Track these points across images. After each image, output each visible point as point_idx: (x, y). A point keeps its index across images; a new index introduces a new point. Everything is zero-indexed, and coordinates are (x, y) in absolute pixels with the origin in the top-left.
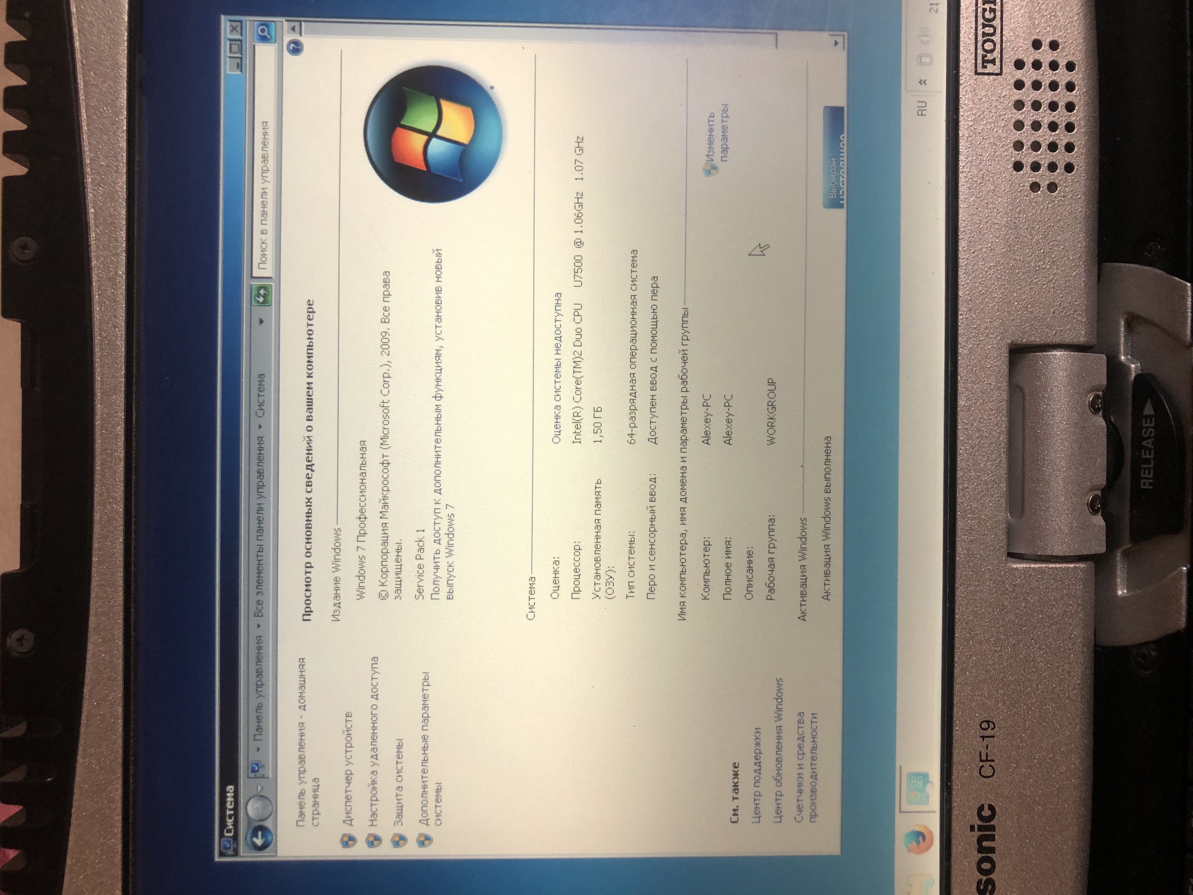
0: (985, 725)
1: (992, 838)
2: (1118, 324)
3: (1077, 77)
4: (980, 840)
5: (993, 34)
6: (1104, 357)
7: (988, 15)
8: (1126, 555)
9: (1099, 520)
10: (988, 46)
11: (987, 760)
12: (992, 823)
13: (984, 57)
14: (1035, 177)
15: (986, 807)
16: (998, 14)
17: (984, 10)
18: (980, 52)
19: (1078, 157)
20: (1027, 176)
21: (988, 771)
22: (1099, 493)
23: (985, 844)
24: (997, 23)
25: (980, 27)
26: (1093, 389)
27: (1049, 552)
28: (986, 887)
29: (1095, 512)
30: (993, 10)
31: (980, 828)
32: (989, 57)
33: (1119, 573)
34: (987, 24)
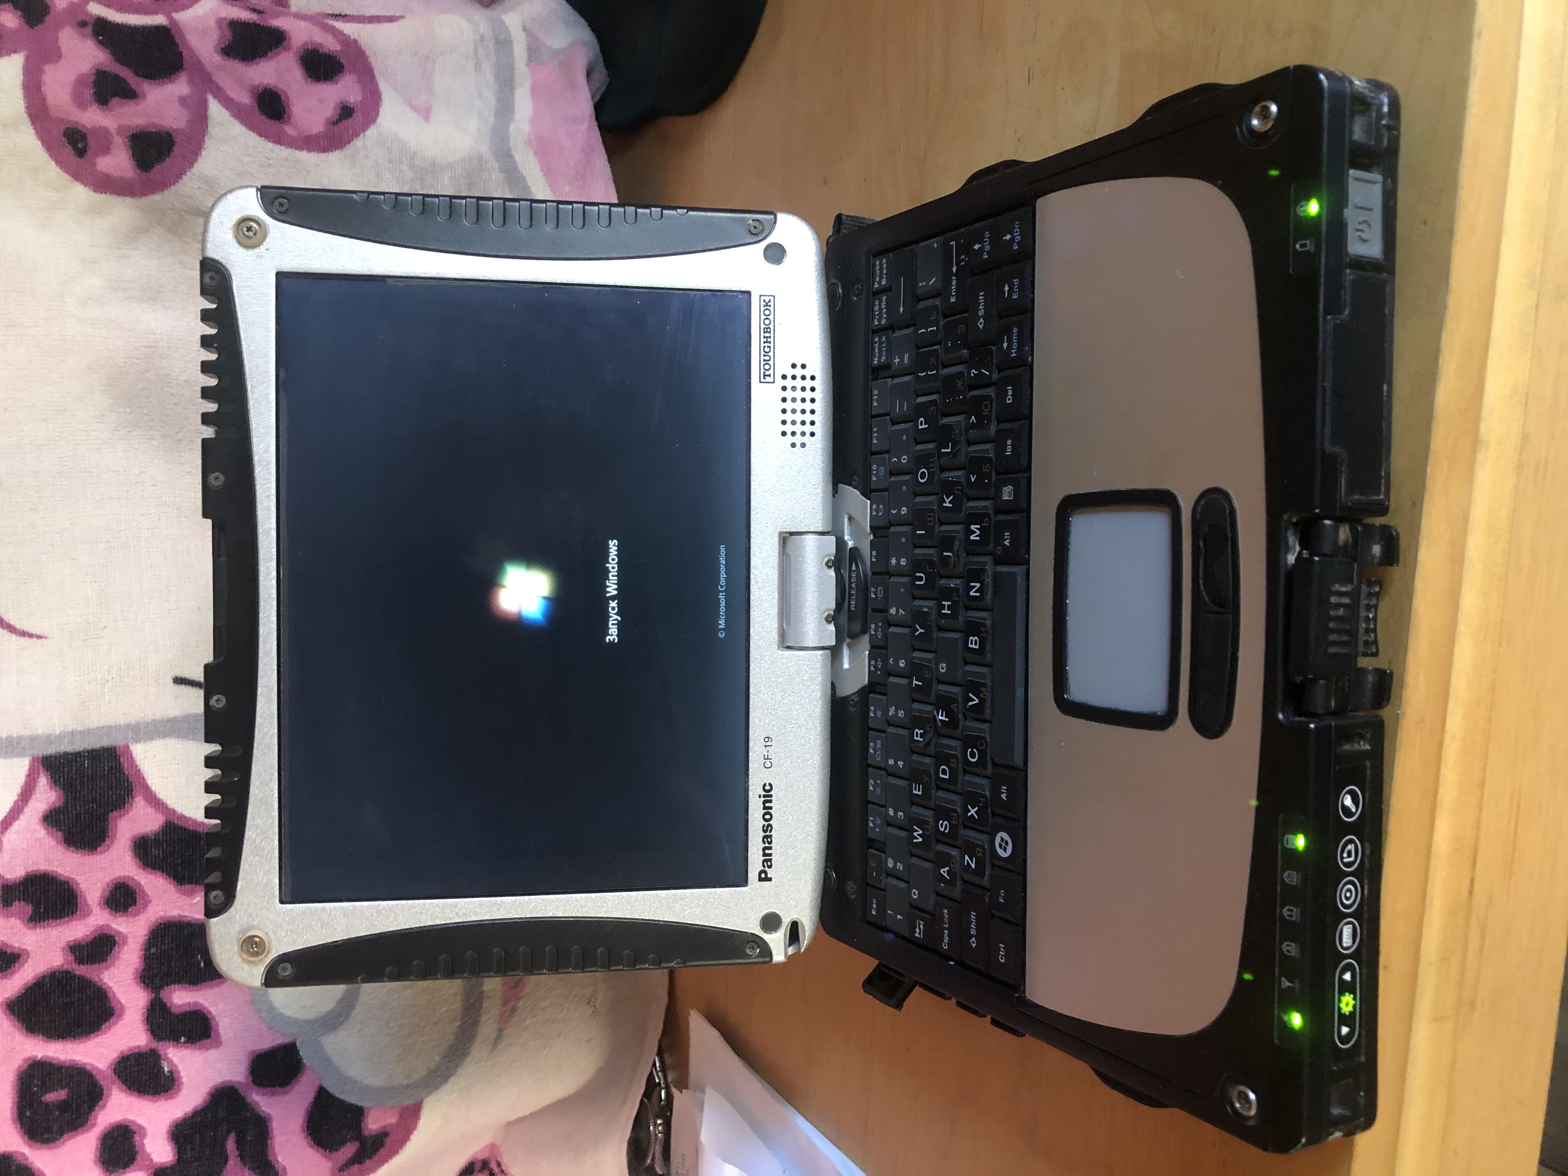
0: (767, 740)
2: (844, 519)
3: (817, 384)
4: (764, 802)
6: (834, 538)
8: (849, 646)
9: (832, 627)
10: (767, 367)
14: (793, 439)
15: (767, 784)
18: (762, 370)
19: (817, 429)
20: (789, 439)
21: (768, 764)
22: (832, 613)
23: (767, 805)
25: (762, 356)
26: (827, 556)
27: (802, 645)
29: (828, 622)
32: (767, 373)
33: (845, 656)
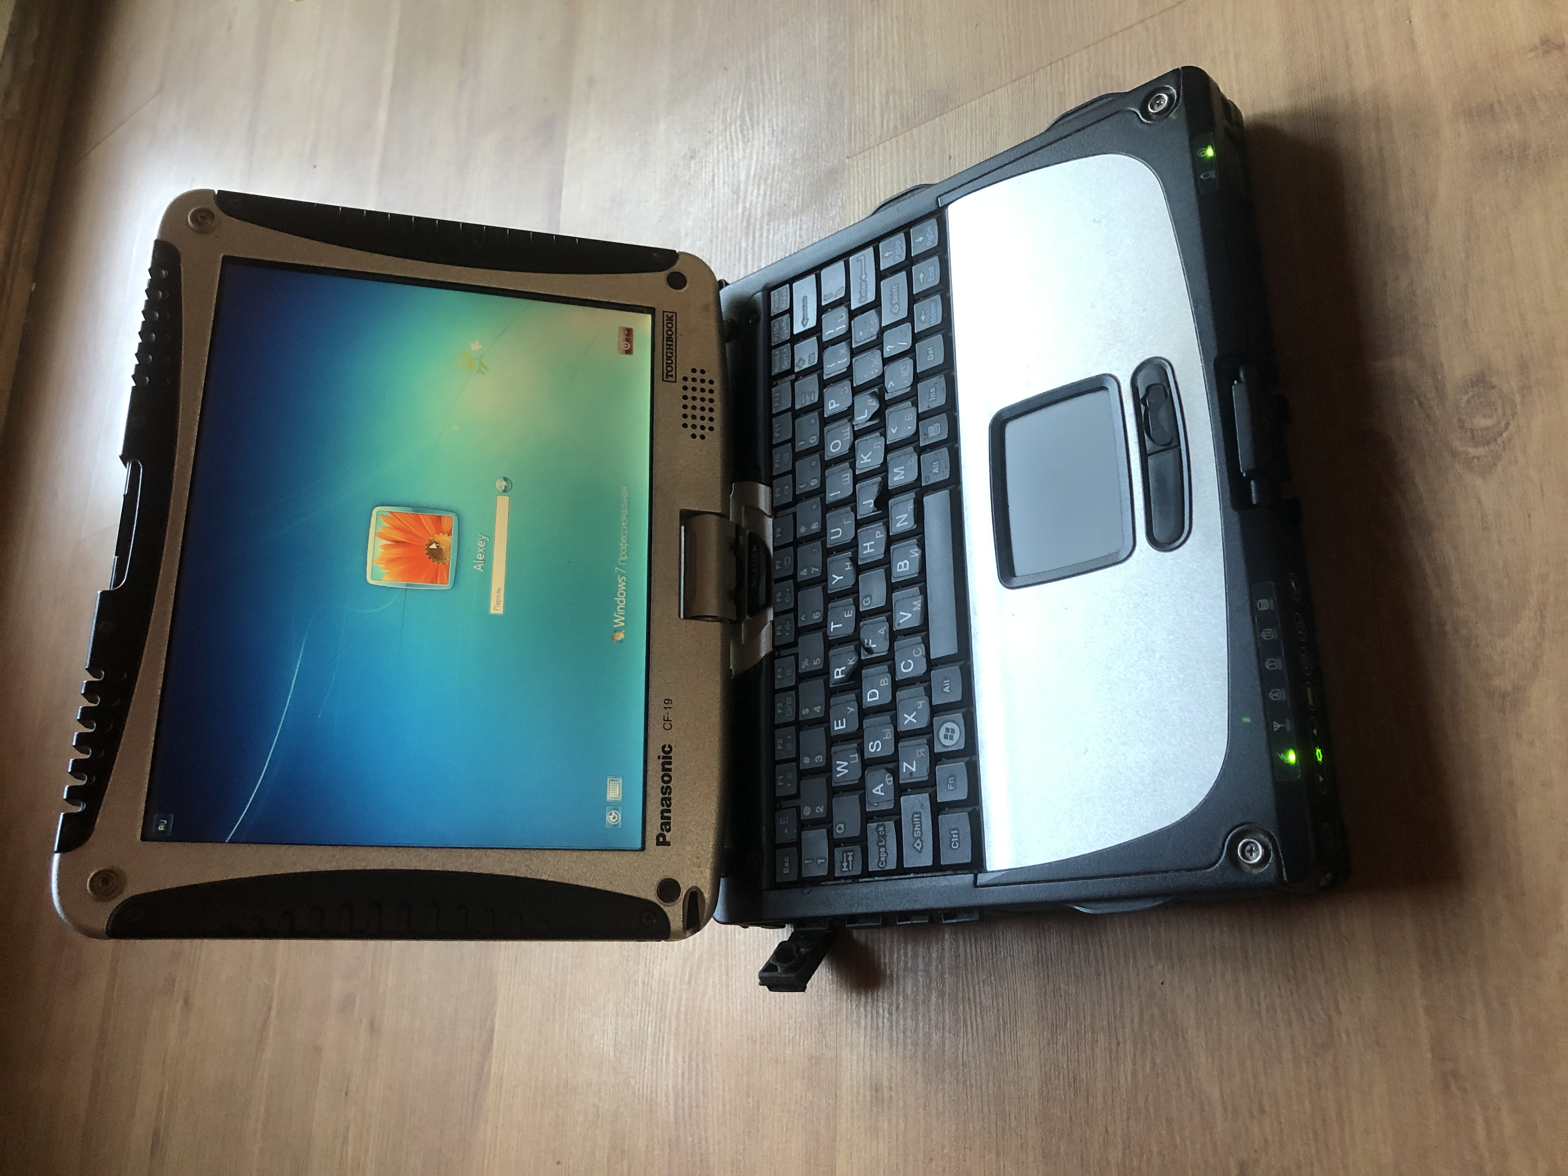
1: (670, 763)
5: (672, 363)
7: (669, 355)
11: (668, 720)
12: (670, 755)
13: (667, 373)
16: (674, 354)
17: (667, 352)
24: (673, 358)
28: (666, 790)
30: (671, 353)
31: (664, 758)
34: (669, 358)
